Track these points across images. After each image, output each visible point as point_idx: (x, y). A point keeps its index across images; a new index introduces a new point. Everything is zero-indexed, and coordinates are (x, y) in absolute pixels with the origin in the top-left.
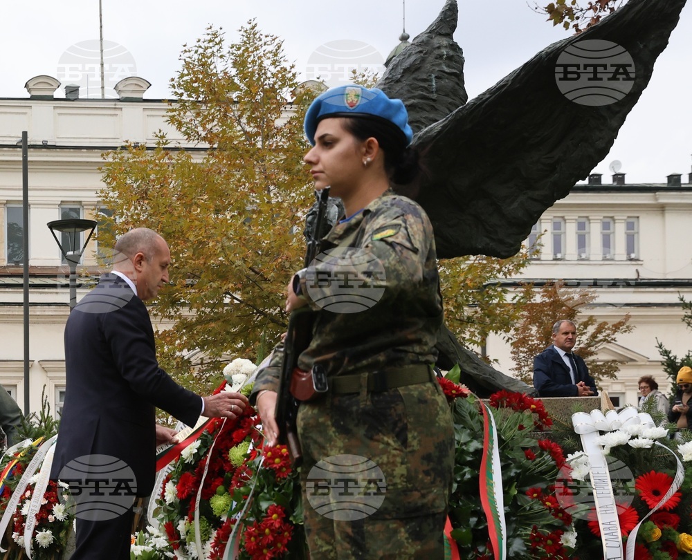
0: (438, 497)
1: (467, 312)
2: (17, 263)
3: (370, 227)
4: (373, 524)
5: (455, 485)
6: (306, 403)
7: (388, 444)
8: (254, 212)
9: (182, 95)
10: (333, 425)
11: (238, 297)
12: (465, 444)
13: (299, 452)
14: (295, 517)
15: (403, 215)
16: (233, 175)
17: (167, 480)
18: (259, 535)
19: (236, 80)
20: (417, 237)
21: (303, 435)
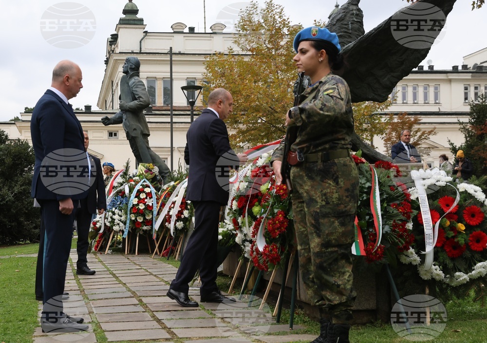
0: (352, 207)
1: (365, 126)
2: (168, 105)
3: (321, 89)
4: (324, 219)
5: (359, 202)
6: (294, 166)
7: (330, 184)
8: (271, 82)
9: (240, 31)
10: (306, 176)
11: (264, 120)
12: (364, 184)
13: (291, 187)
14: (289, 216)
15: (337, 84)
16: (262, 66)
17: (233, 200)
18: (274, 224)
19: (263, 25)
20: (343, 93)
21: (293, 180)
